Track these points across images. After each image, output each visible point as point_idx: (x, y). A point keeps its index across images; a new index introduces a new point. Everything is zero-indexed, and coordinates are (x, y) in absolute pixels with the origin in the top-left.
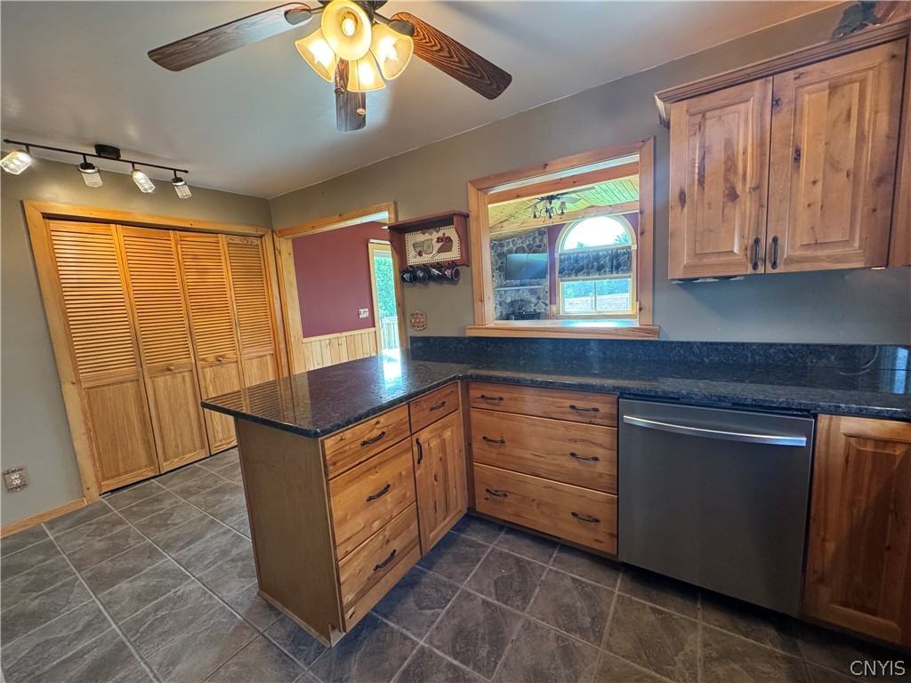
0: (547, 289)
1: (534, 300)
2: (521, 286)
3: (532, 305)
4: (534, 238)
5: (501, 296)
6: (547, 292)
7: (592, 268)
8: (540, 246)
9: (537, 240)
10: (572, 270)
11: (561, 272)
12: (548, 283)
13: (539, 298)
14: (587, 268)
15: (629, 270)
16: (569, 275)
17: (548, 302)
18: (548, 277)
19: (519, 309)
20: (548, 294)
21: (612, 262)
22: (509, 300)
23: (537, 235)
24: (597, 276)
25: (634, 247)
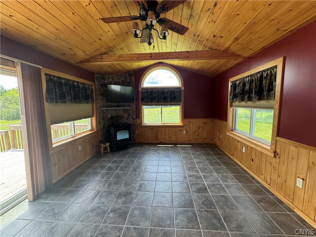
0: (134, 109)
1: (126, 116)
2: (118, 107)
3: (125, 119)
4: (126, 78)
5: (104, 113)
6: (134, 111)
7: (160, 98)
8: (129, 83)
9: (128, 79)
10: (149, 99)
11: (143, 99)
12: (135, 106)
13: (129, 115)
14: (158, 99)
15: (180, 101)
16: (147, 102)
17: (135, 117)
18: (135, 102)
19: (116, 121)
20: (135, 112)
21: (171, 96)
22: (109, 116)
23: (128, 76)
24: (163, 103)
25: (183, 88)
